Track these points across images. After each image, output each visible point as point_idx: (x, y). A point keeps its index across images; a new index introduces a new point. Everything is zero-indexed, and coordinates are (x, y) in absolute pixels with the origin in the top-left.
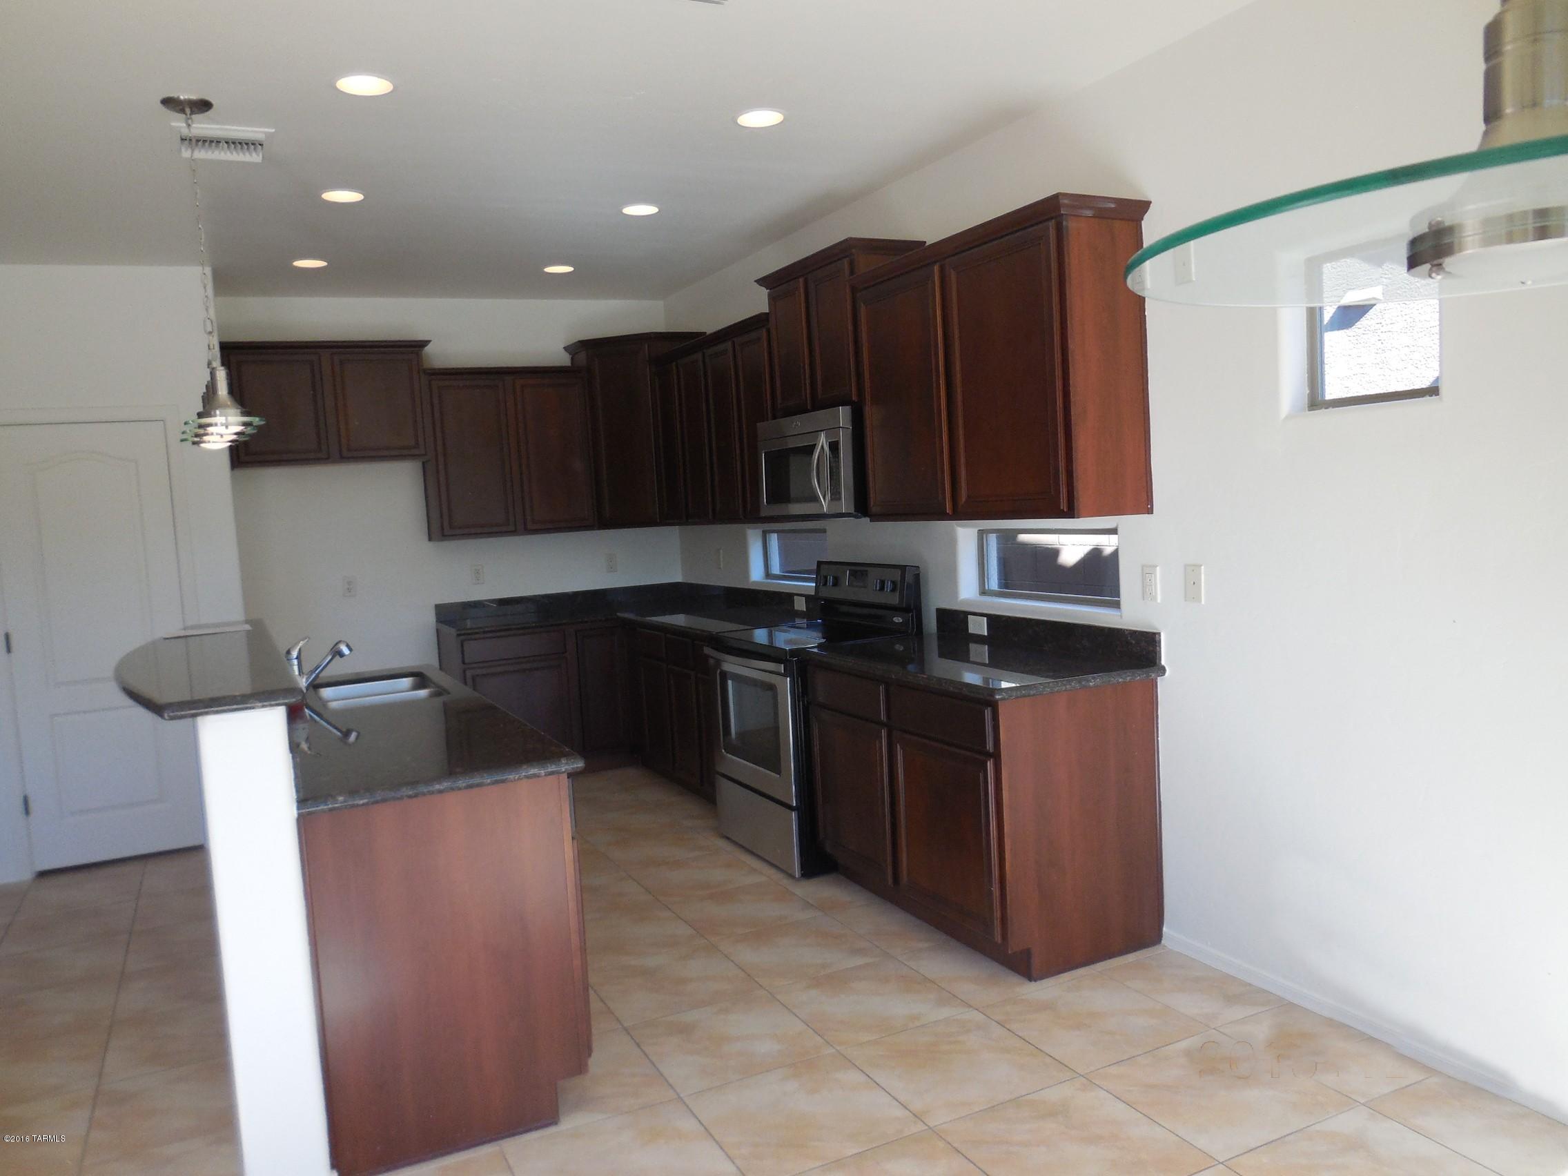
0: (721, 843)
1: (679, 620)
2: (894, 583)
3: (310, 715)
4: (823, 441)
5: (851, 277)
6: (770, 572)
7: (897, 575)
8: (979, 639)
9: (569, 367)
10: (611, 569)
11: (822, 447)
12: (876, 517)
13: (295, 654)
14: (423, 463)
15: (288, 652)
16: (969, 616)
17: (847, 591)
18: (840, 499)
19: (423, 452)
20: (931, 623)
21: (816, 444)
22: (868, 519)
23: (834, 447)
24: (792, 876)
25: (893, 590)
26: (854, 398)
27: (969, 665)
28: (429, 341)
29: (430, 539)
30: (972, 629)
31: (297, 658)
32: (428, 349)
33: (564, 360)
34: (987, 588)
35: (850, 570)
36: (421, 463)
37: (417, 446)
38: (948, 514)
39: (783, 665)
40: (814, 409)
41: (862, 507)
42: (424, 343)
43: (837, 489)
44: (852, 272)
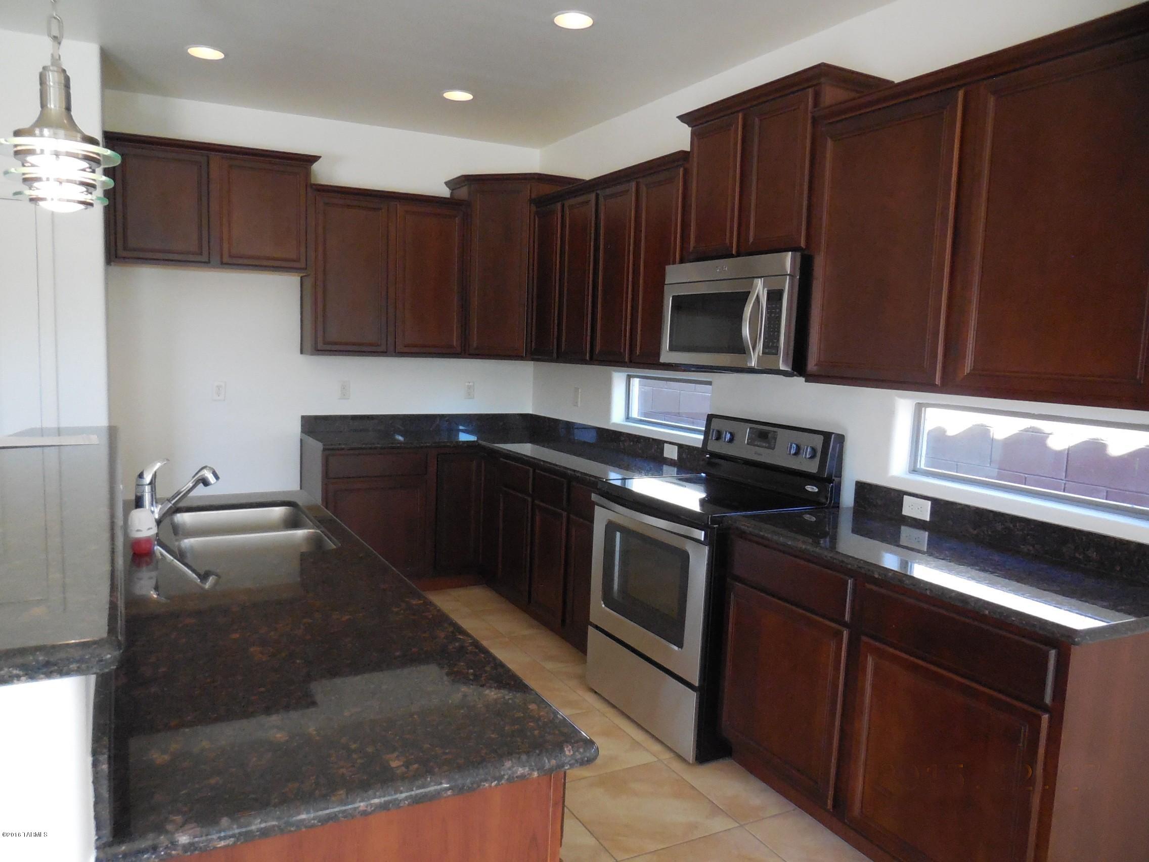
0: (590, 698)
1: (526, 449)
2: (814, 450)
3: (162, 554)
4: (760, 289)
5: (815, 109)
6: (630, 416)
7: (818, 441)
8: (917, 524)
9: (448, 198)
10: (470, 395)
11: (758, 296)
12: (812, 378)
13: (148, 478)
14: (301, 277)
15: (141, 476)
16: (905, 496)
17: (744, 449)
18: (777, 353)
19: (303, 266)
20: (848, 497)
21: (749, 292)
22: (802, 379)
23: (775, 296)
24: (681, 758)
25: (813, 457)
26: (803, 244)
27: (899, 549)
28: (320, 157)
29: (302, 352)
30: (907, 511)
31: (151, 483)
32: (316, 166)
33: (445, 192)
34: (918, 467)
35: (750, 428)
36: (299, 278)
37: (297, 260)
38: (938, 385)
39: (703, 532)
40: (739, 255)
41: (799, 367)
42: (314, 159)
43: (773, 343)
44: (816, 104)
